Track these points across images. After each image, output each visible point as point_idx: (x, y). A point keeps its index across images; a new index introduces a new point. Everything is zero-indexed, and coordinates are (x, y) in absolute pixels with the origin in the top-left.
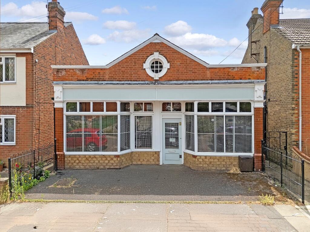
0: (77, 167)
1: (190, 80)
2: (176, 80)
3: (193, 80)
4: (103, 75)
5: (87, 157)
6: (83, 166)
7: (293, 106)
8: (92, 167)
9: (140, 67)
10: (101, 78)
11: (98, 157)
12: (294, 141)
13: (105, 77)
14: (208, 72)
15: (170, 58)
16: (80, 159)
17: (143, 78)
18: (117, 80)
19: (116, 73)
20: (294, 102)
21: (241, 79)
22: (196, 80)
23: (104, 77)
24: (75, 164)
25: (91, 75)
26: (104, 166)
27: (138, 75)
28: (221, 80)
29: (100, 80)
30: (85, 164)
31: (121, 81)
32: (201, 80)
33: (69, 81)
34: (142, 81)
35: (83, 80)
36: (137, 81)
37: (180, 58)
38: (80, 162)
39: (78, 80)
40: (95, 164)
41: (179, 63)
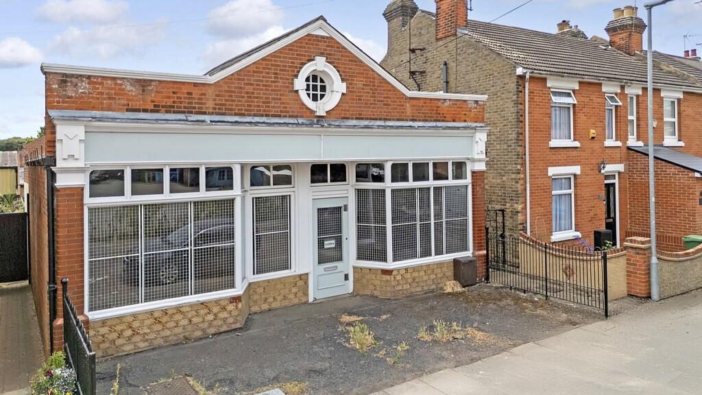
0: (128, 348)
1: (381, 119)
2: (357, 119)
3: (385, 120)
4: (199, 99)
5: (156, 315)
6: (147, 340)
7: (519, 167)
8: (170, 338)
9: (288, 87)
10: (195, 108)
11: (188, 309)
12: (521, 224)
13: (205, 104)
14: (408, 105)
15: (344, 72)
16: (136, 324)
17: (293, 112)
18: (236, 114)
19: (231, 96)
20: (520, 161)
21: (454, 121)
22: (390, 120)
23: (201, 104)
24: (119, 342)
25: (169, 97)
26: (203, 330)
27: (283, 103)
28: (426, 121)
29: (191, 113)
30: (153, 336)
31: (244, 115)
32: (398, 120)
33: (102, 110)
34: (290, 116)
35: (145, 111)
36: (279, 116)
37: (363, 74)
38: (135, 333)
39: (128, 110)
40: (178, 330)
41: (360, 85)
